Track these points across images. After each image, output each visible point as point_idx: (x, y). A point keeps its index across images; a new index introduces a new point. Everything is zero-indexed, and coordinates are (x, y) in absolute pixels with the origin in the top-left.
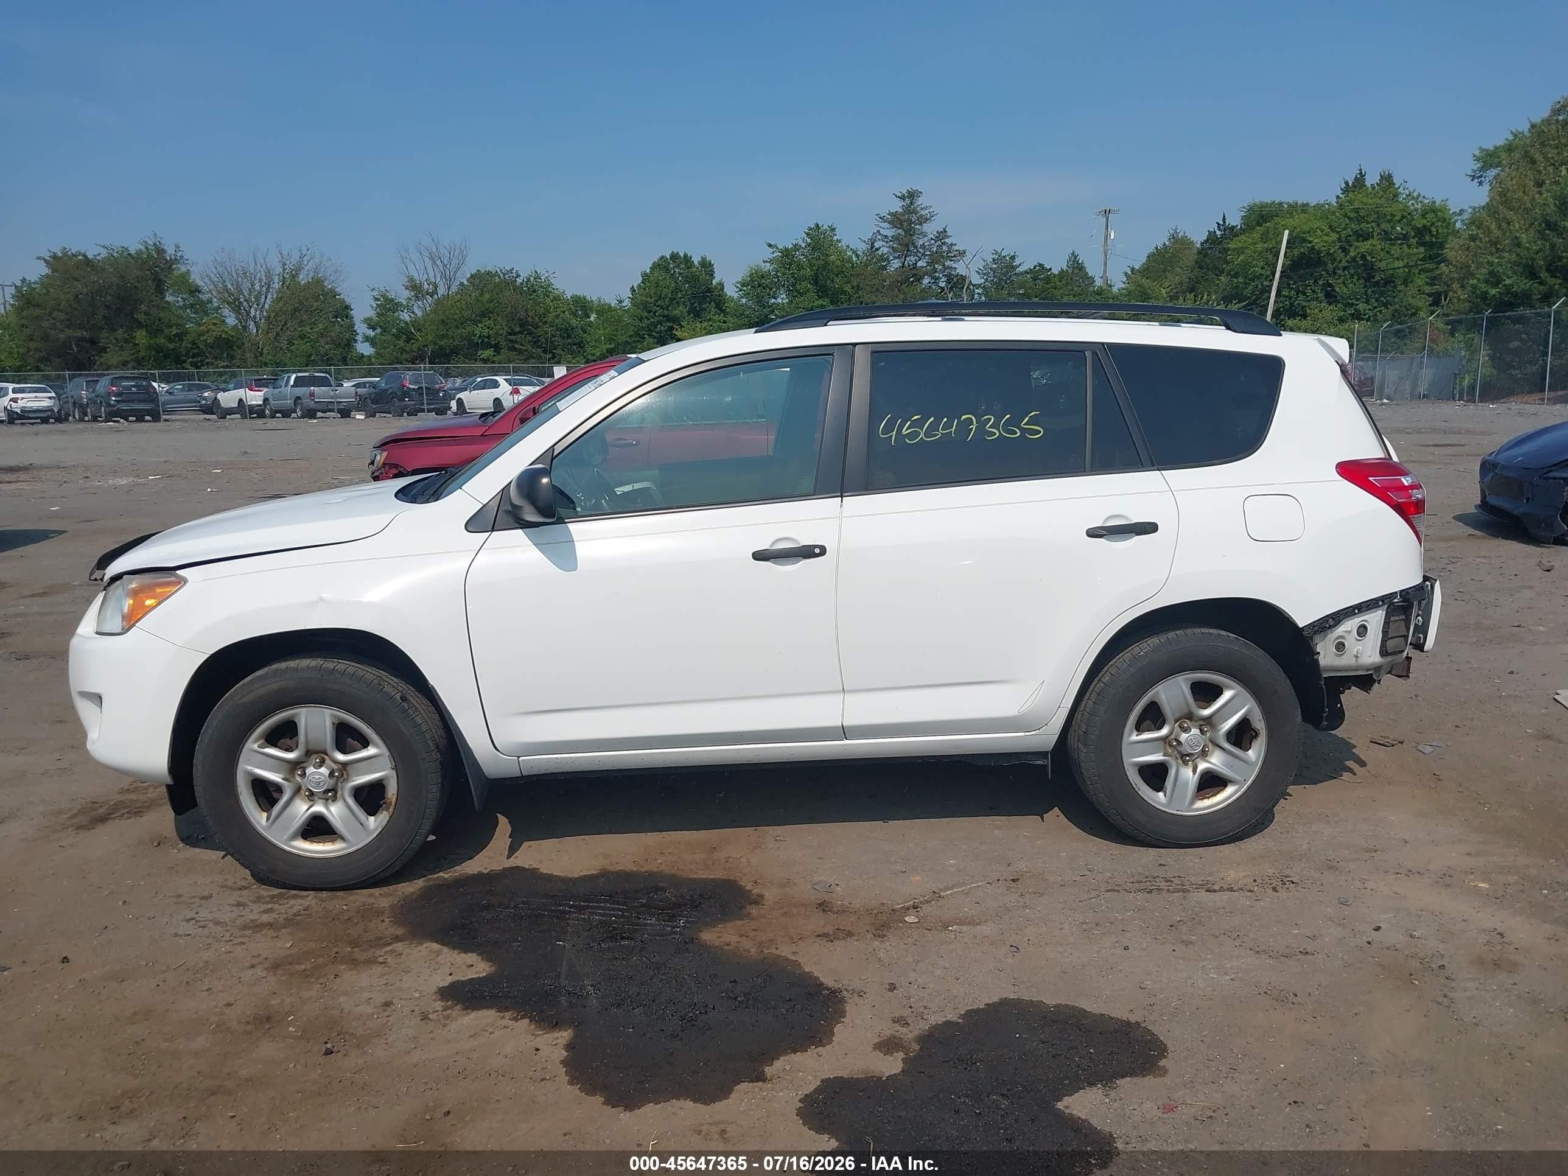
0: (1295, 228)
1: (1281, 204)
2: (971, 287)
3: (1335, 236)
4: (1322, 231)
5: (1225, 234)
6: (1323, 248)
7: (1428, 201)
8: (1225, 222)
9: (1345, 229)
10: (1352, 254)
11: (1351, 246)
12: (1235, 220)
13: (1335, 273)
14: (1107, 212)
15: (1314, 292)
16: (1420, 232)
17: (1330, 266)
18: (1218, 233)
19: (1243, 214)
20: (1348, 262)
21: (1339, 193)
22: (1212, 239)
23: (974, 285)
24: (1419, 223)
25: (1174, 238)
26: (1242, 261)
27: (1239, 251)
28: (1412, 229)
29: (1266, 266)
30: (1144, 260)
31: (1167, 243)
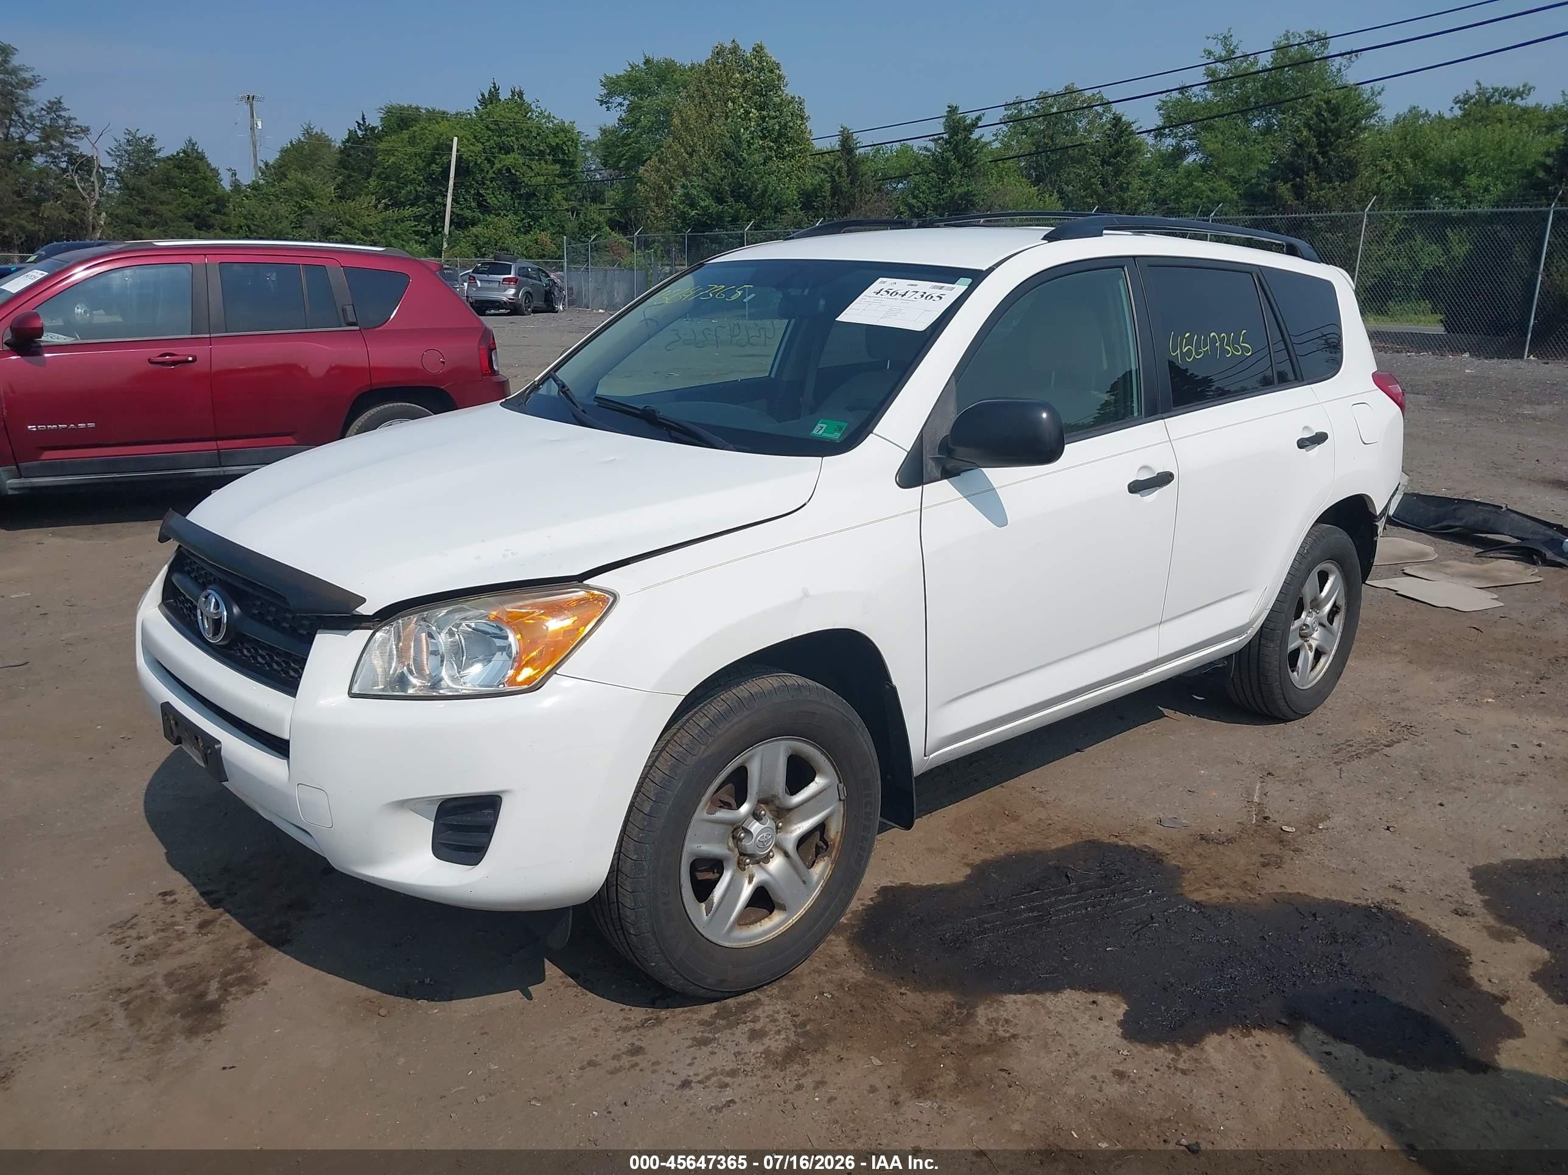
0: (442, 135)
1: (417, 108)
2: (101, 170)
3: (480, 147)
4: (468, 141)
5: (365, 134)
6: (471, 158)
7: (558, 121)
8: (364, 122)
9: (488, 141)
10: (498, 166)
11: (495, 157)
12: (375, 121)
13: (484, 184)
14: (250, 99)
15: (466, 200)
16: (555, 149)
17: (479, 177)
18: (360, 133)
19: (381, 115)
20: (494, 172)
21: (477, 104)
22: (352, 138)
23: (103, 169)
24: (553, 141)
25: (308, 133)
26: (393, 162)
27: (389, 152)
28: (547, 146)
29: (416, 171)
30: (277, 155)
31: (302, 139)
